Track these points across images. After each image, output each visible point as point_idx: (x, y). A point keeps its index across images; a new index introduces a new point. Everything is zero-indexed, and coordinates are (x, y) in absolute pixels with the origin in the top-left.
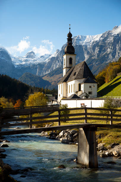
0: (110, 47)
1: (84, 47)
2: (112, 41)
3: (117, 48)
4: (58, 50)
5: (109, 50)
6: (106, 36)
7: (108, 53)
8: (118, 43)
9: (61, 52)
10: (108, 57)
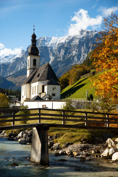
1: (49, 49)
2: (78, 44)
3: (82, 50)
4: (23, 51)
5: (74, 52)
7: (74, 55)
8: (83, 45)
9: (26, 52)
10: (73, 59)
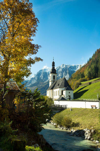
0: (60, 74)
1: (48, 73)
2: (61, 71)
3: (64, 74)
4: (35, 74)
5: (60, 75)
6: (58, 68)
7: (59, 76)
8: (64, 72)
9: (36, 75)
10: (59, 78)
